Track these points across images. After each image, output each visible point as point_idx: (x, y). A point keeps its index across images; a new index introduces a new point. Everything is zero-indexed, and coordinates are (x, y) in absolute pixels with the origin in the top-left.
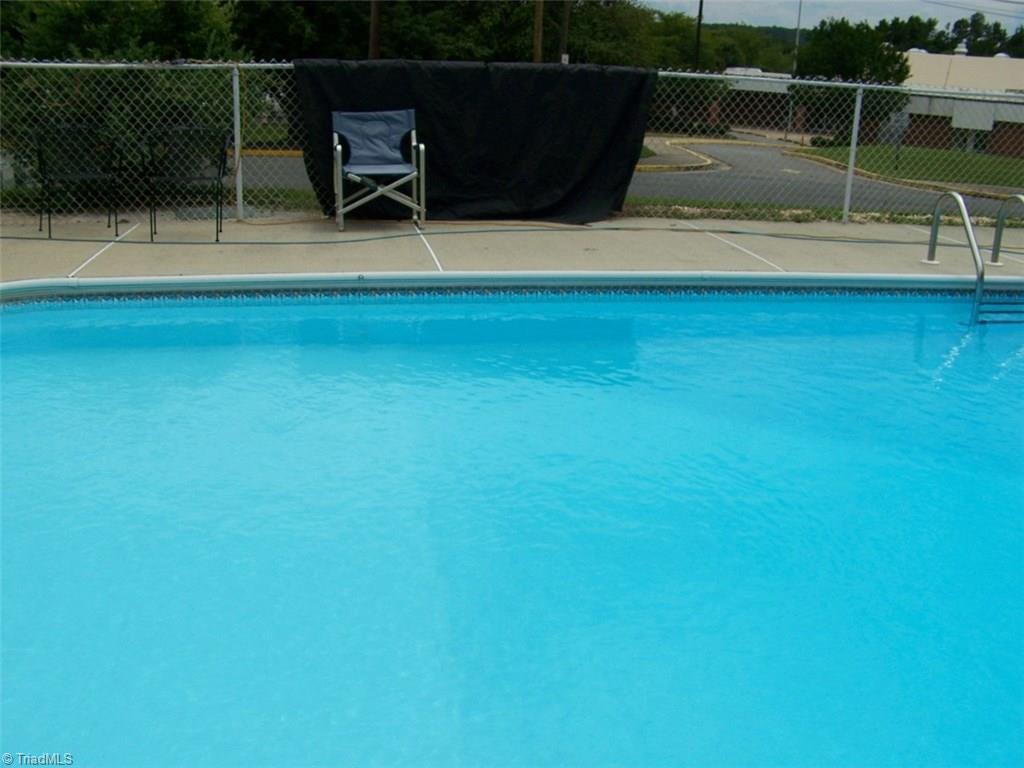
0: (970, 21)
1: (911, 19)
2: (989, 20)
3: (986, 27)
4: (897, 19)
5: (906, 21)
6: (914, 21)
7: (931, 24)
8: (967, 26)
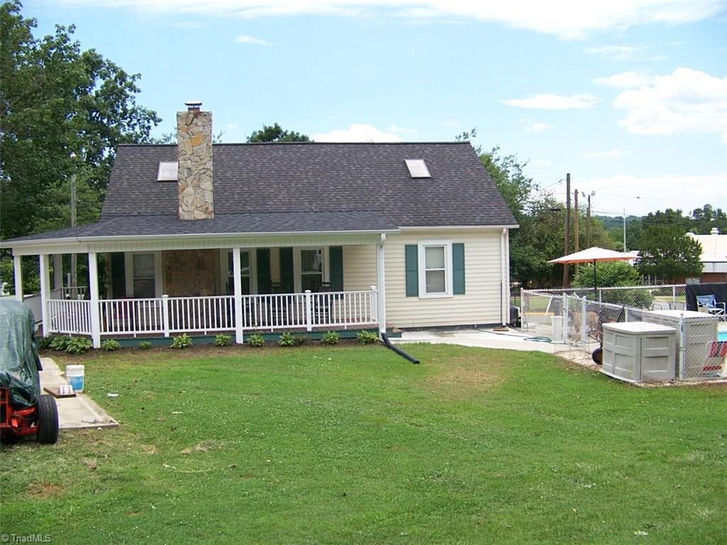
0: (703, 209)
1: (667, 211)
2: (714, 208)
3: (714, 212)
4: (659, 212)
5: (664, 212)
6: (669, 211)
7: (679, 212)
8: (702, 211)
